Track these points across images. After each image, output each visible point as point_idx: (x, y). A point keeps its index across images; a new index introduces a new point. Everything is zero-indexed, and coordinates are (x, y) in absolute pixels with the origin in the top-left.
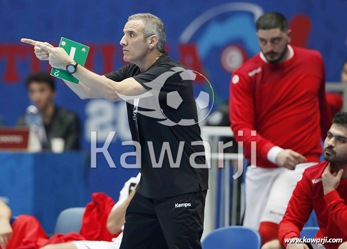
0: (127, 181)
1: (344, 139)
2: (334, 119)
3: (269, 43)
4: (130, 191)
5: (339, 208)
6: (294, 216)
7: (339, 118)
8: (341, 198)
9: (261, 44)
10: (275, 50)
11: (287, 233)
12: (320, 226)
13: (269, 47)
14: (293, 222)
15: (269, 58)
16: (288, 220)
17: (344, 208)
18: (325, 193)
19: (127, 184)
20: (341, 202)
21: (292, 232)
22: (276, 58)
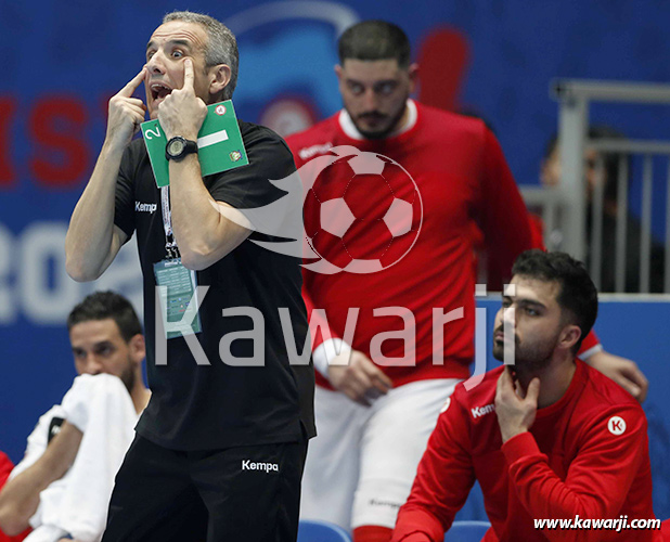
0: (43, 413)
1: (539, 308)
2: (515, 265)
3: (369, 93)
4: (51, 436)
5: (535, 475)
6: (432, 493)
7: (525, 262)
8: (542, 451)
9: (348, 94)
10: (383, 110)
11: (406, 536)
12: (492, 517)
13: (367, 102)
14: (426, 507)
15: (365, 127)
16: (419, 503)
17: (547, 474)
18: (506, 438)
19: (45, 420)
20: (540, 460)
21: (417, 531)
22: (382, 127)
